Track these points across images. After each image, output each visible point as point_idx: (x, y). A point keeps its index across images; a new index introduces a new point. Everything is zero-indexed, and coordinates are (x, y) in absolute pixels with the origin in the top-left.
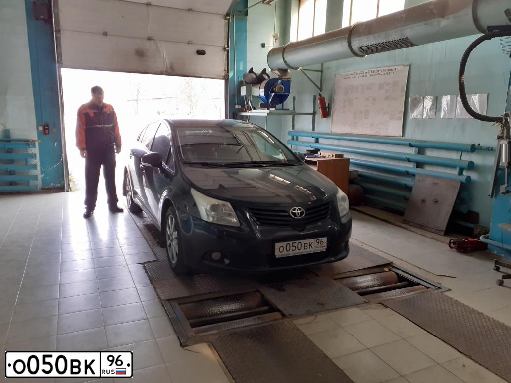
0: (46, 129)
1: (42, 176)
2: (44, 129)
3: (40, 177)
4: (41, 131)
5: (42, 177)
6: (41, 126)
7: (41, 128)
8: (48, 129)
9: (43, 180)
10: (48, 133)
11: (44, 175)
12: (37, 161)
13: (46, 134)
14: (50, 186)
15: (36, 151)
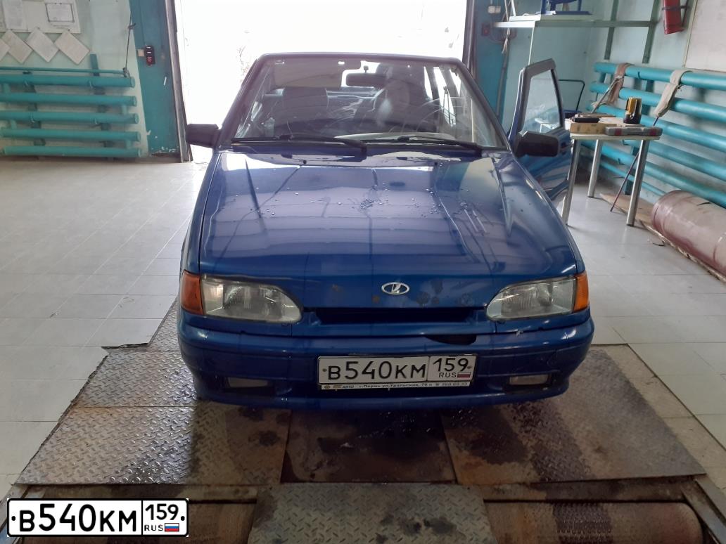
0: (149, 55)
1: (149, 133)
2: (147, 55)
3: (144, 134)
4: (141, 57)
5: (148, 136)
6: (142, 48)
7: (141, 53)
8: (153, 55)
9: (150, 139)
10: (153, 62)
11: (151, 134)
12: (139, 110)
13: (149, 64)
14: (160, 152)
15: (136, 92)
